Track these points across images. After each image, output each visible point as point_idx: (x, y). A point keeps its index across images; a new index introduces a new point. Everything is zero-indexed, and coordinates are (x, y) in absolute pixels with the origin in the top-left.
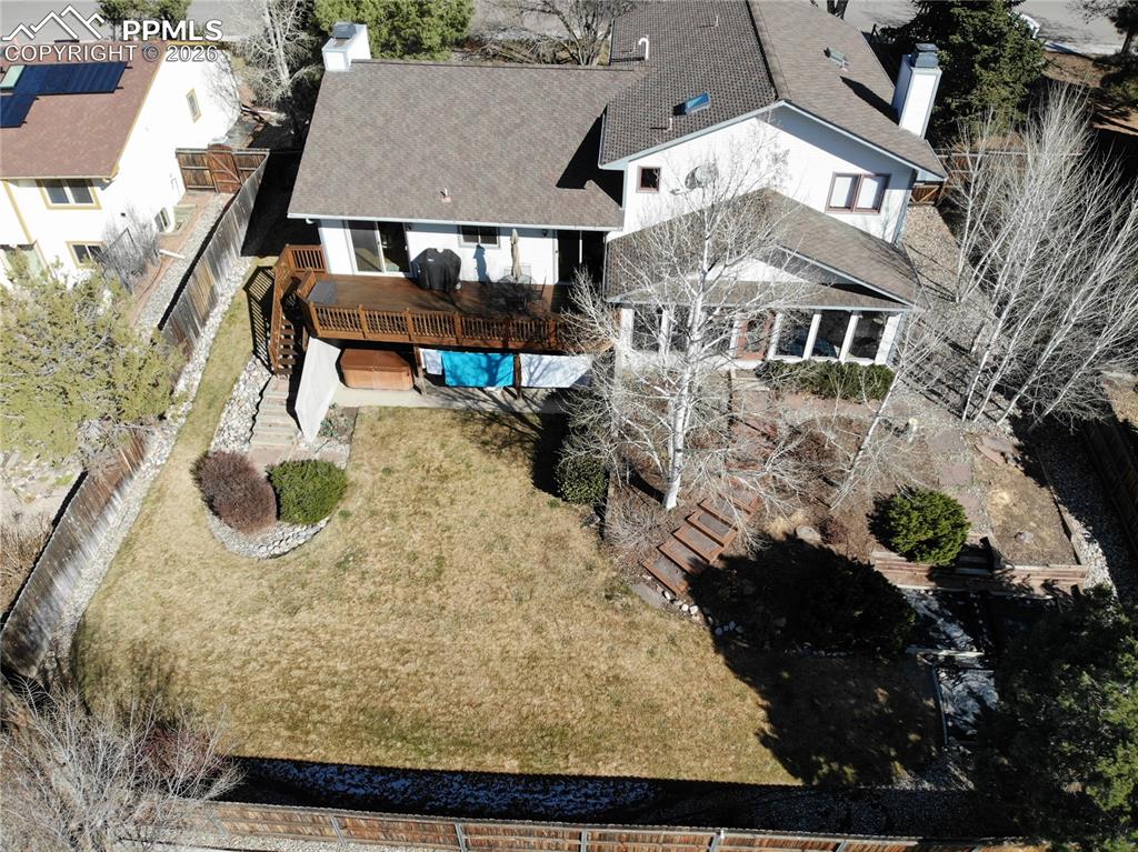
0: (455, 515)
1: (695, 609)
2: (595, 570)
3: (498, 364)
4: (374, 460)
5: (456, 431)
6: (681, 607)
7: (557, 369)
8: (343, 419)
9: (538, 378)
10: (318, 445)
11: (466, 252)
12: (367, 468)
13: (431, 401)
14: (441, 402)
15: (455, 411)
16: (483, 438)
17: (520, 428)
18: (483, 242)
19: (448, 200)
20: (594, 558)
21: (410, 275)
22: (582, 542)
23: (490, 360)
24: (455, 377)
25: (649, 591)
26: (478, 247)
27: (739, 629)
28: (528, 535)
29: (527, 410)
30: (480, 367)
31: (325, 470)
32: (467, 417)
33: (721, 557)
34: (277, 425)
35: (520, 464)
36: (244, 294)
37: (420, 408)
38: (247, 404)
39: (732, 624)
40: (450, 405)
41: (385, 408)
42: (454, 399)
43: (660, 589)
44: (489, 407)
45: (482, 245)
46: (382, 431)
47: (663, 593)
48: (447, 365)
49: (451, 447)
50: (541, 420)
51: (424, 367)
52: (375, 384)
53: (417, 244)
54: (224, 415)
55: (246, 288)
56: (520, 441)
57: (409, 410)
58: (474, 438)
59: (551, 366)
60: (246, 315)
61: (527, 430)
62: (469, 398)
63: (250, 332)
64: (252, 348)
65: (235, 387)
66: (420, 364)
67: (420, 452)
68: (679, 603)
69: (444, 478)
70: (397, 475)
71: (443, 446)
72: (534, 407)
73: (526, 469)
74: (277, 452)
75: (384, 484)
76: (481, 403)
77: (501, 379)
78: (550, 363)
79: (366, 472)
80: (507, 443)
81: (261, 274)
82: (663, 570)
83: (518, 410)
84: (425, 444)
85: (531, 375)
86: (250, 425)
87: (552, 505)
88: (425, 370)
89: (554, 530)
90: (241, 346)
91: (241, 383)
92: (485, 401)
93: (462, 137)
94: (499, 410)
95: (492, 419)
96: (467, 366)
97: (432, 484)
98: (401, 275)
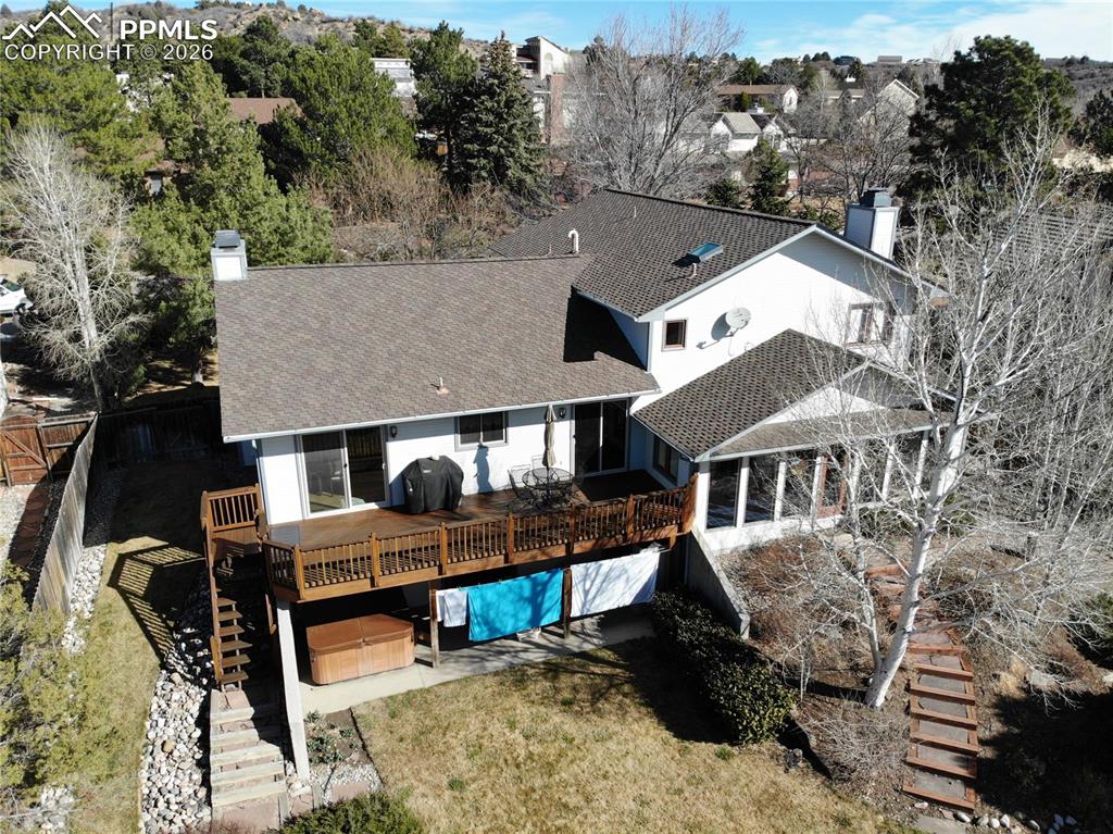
0: (603, 817)
1: (1006, 819)
2: (855, 824)
3: (545, 585)
4: (425, 775)
5: (516, 698)
6: (990, 825)
7: (619, 577)
8: (336, 731)
9: (594, 597)
10: (322, 780)
11: (464, 456)
12: (422, 789)
13: (451, 670)
14: (469, 668)
15: (496, 674)
16: (559, 697)
17: (597, 670)
18: (484, 441)
19: (444, 391)
20: (839, 807)
21: (384, 504)
22: (806, 791)
23: (535, 583)
24: (487, 622)
25: (939, 822)
26: (481, 447)
27: (1070, 820)
28: (727, 808)
29: (587, 647)
30: (521, 598)
31: (378, 806)
32: (518, 676)
33: (982, 742)
34: (248, 763)
35: (636, 715)
36: (113, 592)
37: (444, 684)
38: (181, 746)
39: (1058, 818)
40: (484, 668)
41: (391, 697)
42: (483, 659)
43: (948, 814)
44: (537, 656)
45: (484, 444)
46: (408, 730)
47: (957, 818)
48: (476, 606)
49: (525, 722)
50: (615, 653)
51: (439, 619)
52: (362, 669)
53: (399, 456)
54: (144, 774)
55: (113, 582)
56: (611, 686)
57: (428, 691)
58: (545, 700)
59: (612, 574)
60: (126, 617)
61: (608, 670)
62: (503, 653)
63: (144, 639)
64: (156, 660)
65: (148, 724)
66: (435, 616)
67: (485, 742)
68: (985, 821)
69: (550, 768)
70: (474, 786)
71: (512, 725)
72: (595, 641)
73: (647, 721)
74: (265, 808)
75: (466, 806)
76: (522, 655)
77: (548, 611)
78: (611, 570)
79: (424, 795)
80: (597, 695)
81: (128, 562)
82: (930, 786)
83: (577, 650)
84: (485, 729)
85: (586, 593)
86: (197, 777)
87: (723, 756)
88: (441, 624)
89: (756, 790)
90: (136, 661)
91: (155, 716)
92: (526, 650)
93: (426, 328)
94: (551, 656)
95: (552, 670)
96: (502, 602)
97: (538, 783)
98: (373, 506)
